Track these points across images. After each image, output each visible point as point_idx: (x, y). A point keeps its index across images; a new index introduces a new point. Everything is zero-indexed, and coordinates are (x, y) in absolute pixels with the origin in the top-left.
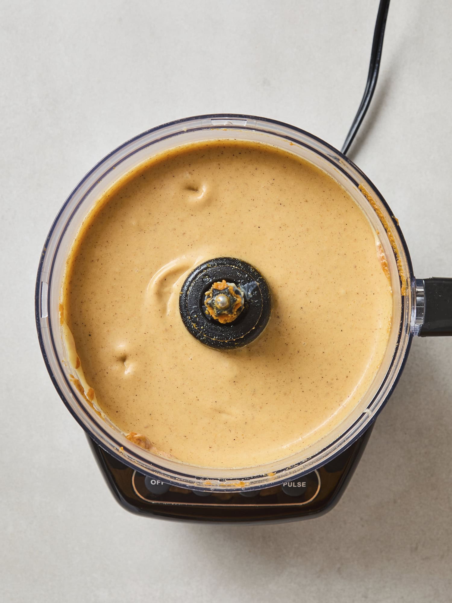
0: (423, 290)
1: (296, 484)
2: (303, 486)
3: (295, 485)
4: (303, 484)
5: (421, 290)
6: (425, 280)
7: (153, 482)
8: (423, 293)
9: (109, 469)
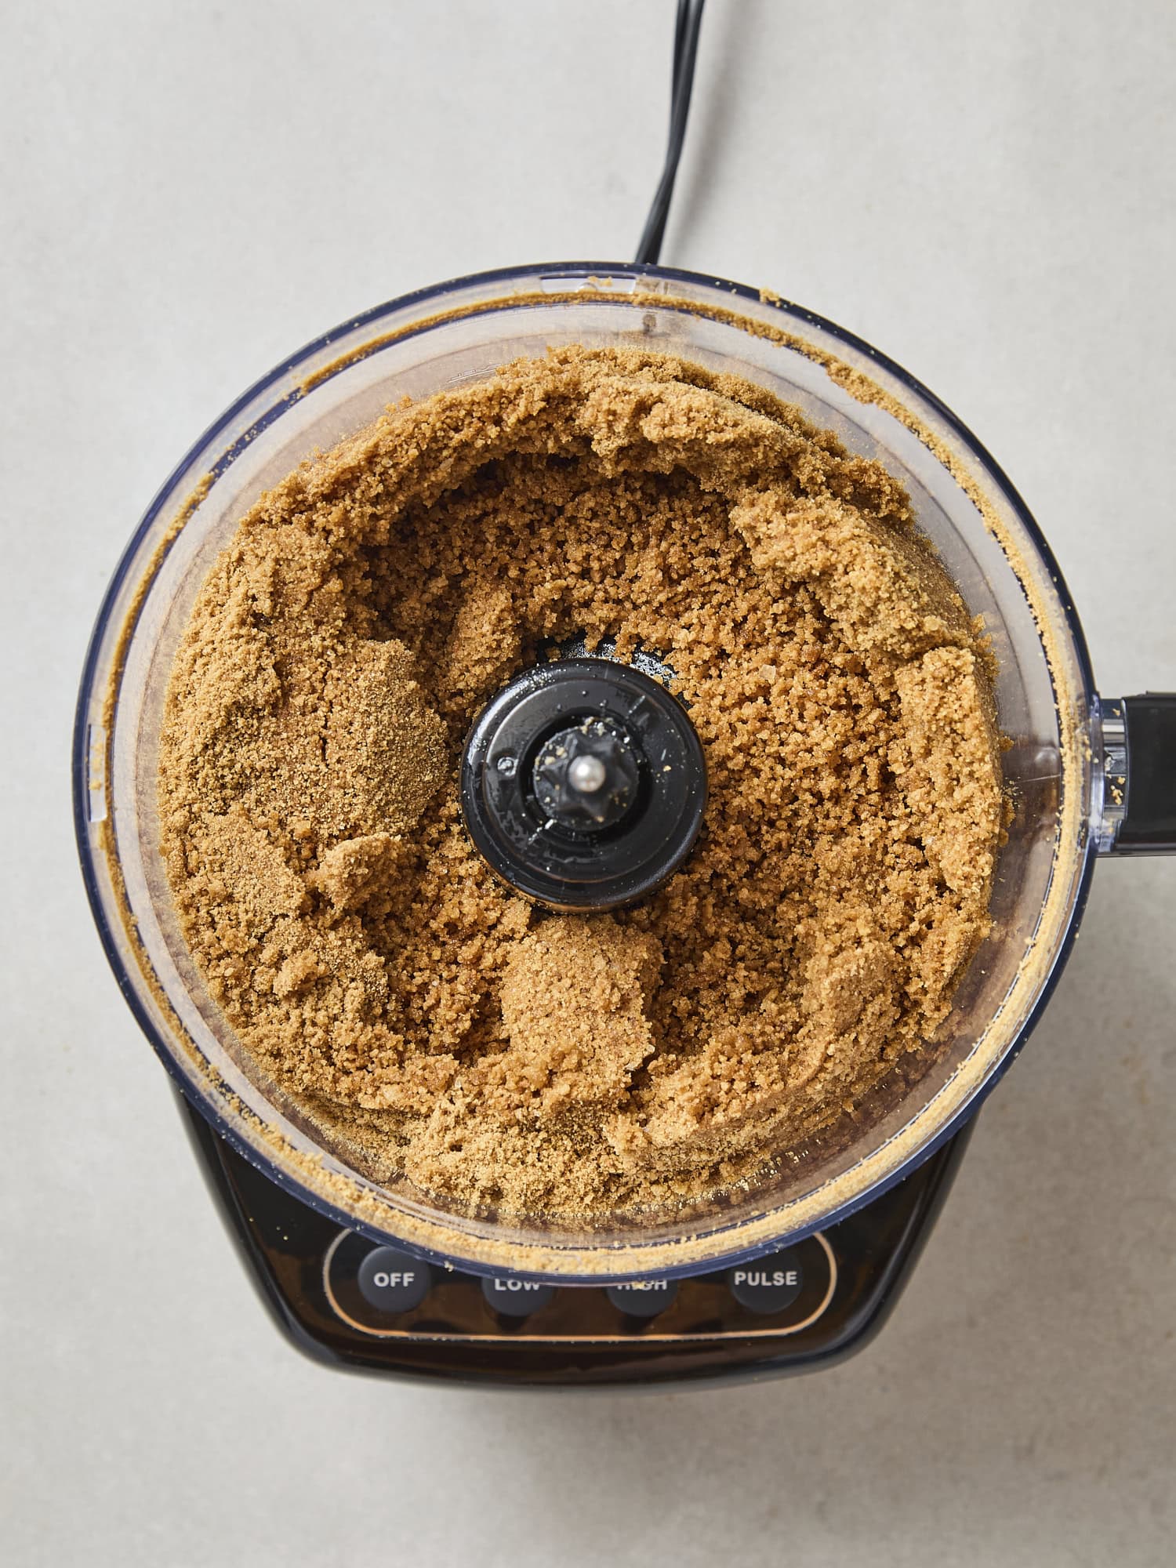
0: (1121, 728)
1: (770, 1278)
2: (789, 1283)
3: (767, 1280)
4: (788, 1278)
5: (1115, 728)
6: (1127, 700)
7: (382, 1280)
8: (1121, 738)
9: (258, 1246)
